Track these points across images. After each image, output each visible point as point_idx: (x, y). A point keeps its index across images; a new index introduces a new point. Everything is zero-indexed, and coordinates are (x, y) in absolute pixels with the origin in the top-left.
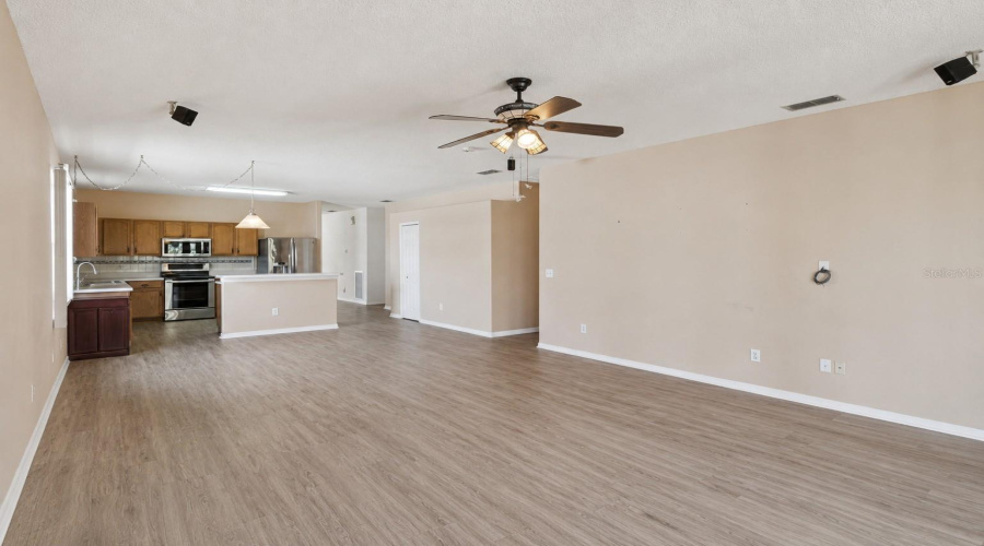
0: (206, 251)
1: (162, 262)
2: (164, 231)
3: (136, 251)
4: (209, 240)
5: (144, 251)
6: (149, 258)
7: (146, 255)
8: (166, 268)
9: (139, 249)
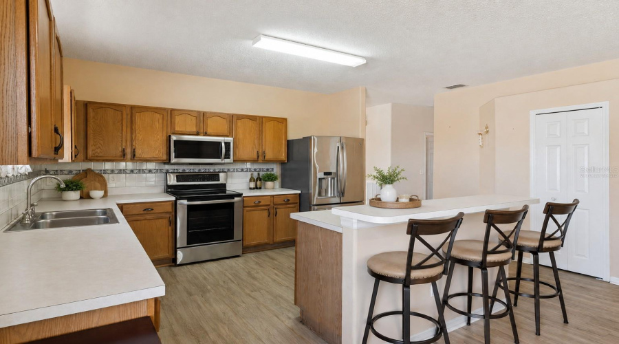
0: (227, 156)
1: (167, 172)
2: (172, 124)
3: (134, 156)
4: (230, 139)
5: (145, 156)
6: (151, 166)
7: (147, 161)
8: (172, 181)
9: (138, 153)
